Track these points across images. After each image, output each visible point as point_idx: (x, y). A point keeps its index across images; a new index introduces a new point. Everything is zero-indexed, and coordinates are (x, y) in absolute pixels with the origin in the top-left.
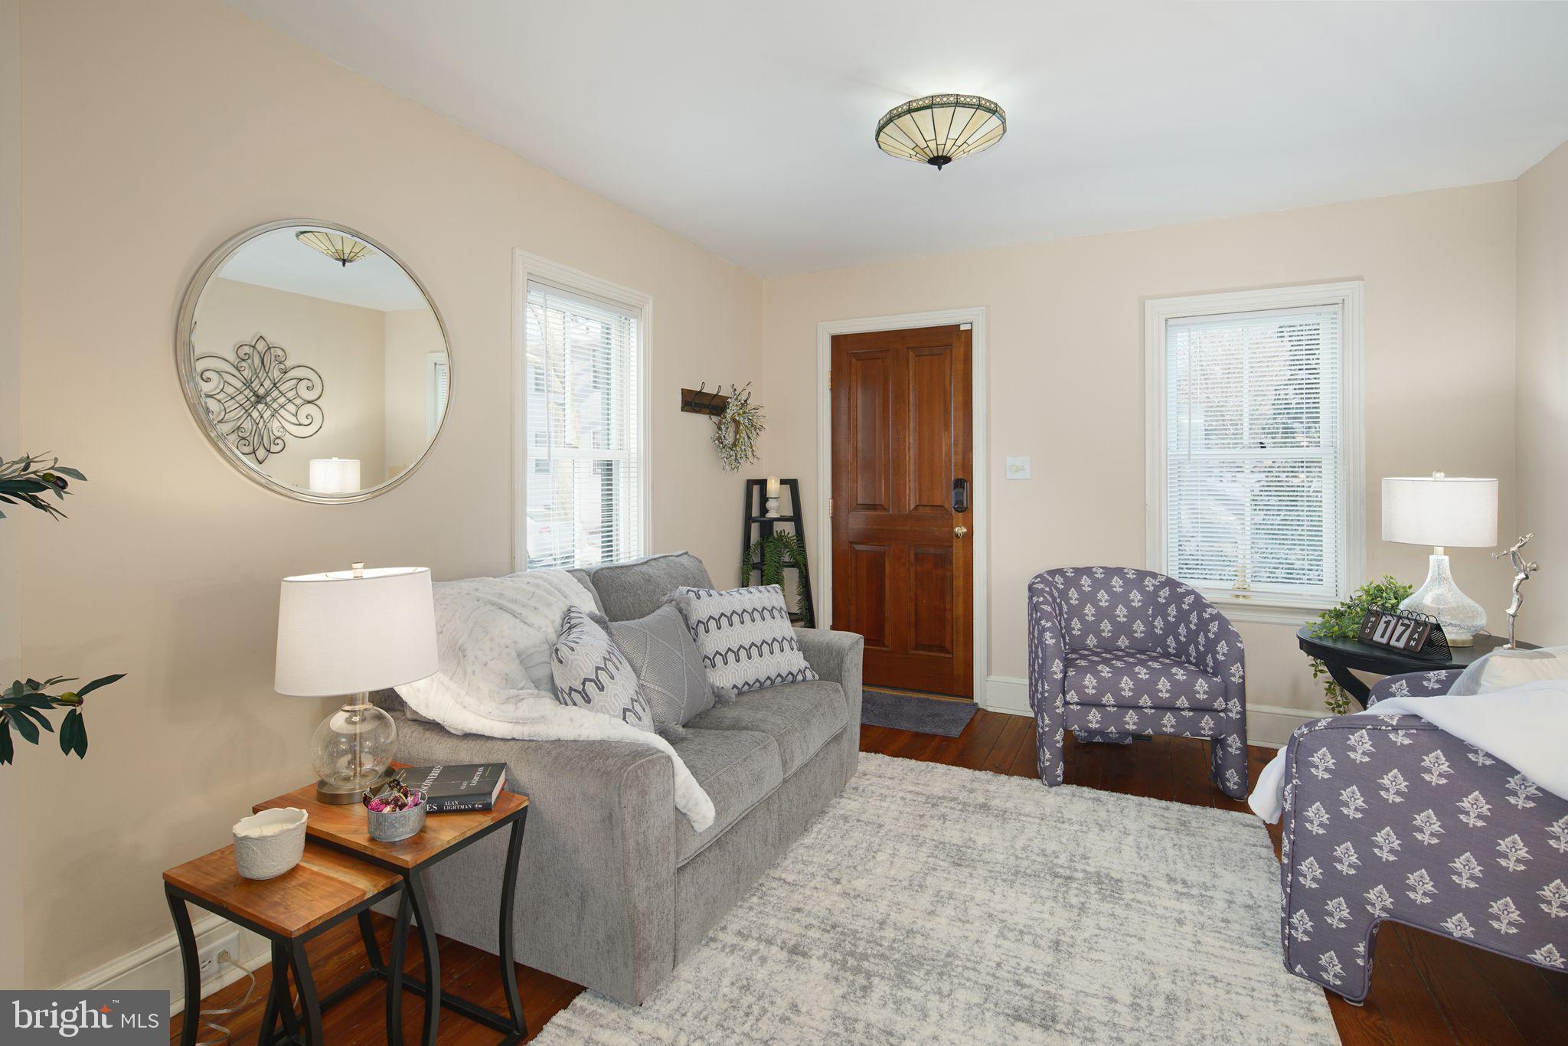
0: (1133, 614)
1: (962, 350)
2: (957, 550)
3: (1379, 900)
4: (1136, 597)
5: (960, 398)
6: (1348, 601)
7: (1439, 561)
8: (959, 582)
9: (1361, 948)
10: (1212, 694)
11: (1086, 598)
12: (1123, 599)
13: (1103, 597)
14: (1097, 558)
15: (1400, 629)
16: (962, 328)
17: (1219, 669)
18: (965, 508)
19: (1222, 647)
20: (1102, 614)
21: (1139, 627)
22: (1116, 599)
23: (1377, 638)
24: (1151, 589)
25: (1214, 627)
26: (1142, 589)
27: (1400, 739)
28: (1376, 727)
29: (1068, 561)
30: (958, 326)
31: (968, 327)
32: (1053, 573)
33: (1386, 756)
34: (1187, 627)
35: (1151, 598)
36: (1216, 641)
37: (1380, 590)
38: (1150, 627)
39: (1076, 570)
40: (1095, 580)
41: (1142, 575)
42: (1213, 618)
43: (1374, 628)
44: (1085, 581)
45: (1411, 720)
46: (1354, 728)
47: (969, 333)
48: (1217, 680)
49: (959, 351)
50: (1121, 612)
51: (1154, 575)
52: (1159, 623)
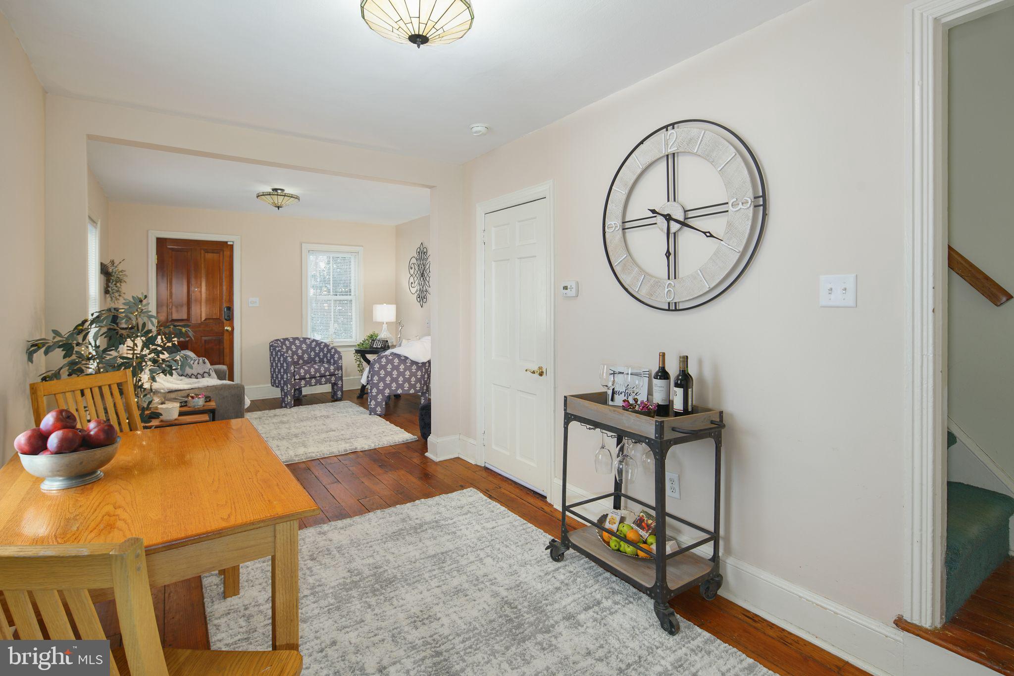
0: (304, 352)
1: (228, 253)
2: (226, 337)
3: (387, 392)
4: (304, 346)
5: (228, 273)
6: (363, 340)
7: (385, 326)
8: (227, 351)
9: (384, 403)
10: (335, 370)
11: (289, 348)
12: (300, 347)
13: (293, 347)
14: (290, 335)
15: (379, 343)
16: (229, 243)
17: (335, 362)
18: (230, 319)
19: (336, 356)
20: (294, 353)
21: (306, 356)
22: (298, 348)
23: (374, 346)
24: (309, 343)
25: (333, 351)
26: (306, 343)
27: (390, 358)
28: (386, 357)
29: (281, 337)
30: (227, 242)
31: (231, 243)
32: (277, 340)
33: (389, 361)
34: (323, 353)
35: (309, 346)
36: (334, 355)
37: (371, 335)
38: (309, 355)
39: (283, 339)
40: (290, 342)
41: (305, 339)
42: (332, 348)
43: (373, 344)
44: (287, 342)
45: (392, 354)
46: (382, 358)
47: (232, 246)
48: (336, 365)
49: (227, 253)
50: (300, 352)
51: (309, 339)
52: (313, 354)
